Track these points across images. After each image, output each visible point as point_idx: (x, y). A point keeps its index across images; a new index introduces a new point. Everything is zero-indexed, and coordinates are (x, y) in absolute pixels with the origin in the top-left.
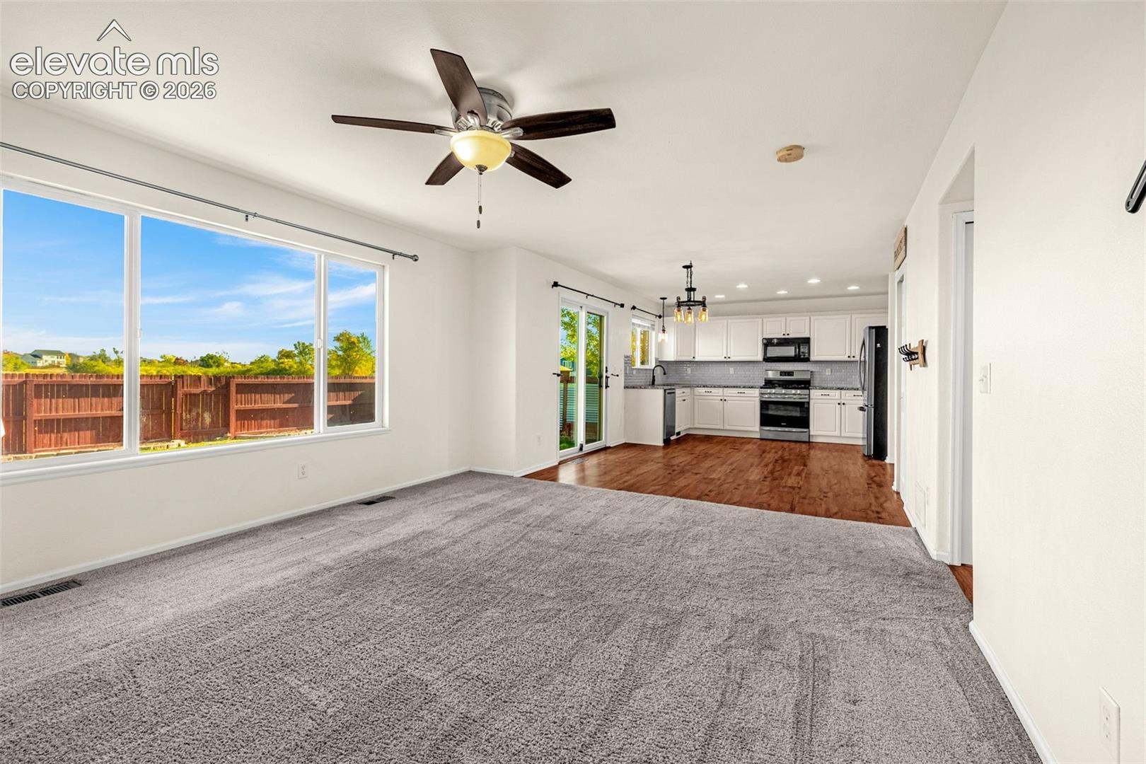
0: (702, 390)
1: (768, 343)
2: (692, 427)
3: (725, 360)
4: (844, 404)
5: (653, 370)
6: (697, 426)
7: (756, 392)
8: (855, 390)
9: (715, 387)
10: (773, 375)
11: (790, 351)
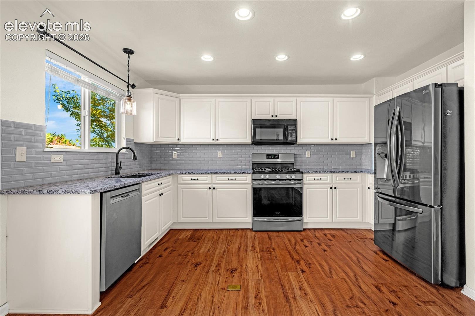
0: (187, 178)
1: (257, 125)
2: (176, 222)
3: (213, 142)
4: (335, 188)
5: (117, 154)
6: (182, 220)
7: (249, 177)
8: (345, 173)
9: (202, 173)
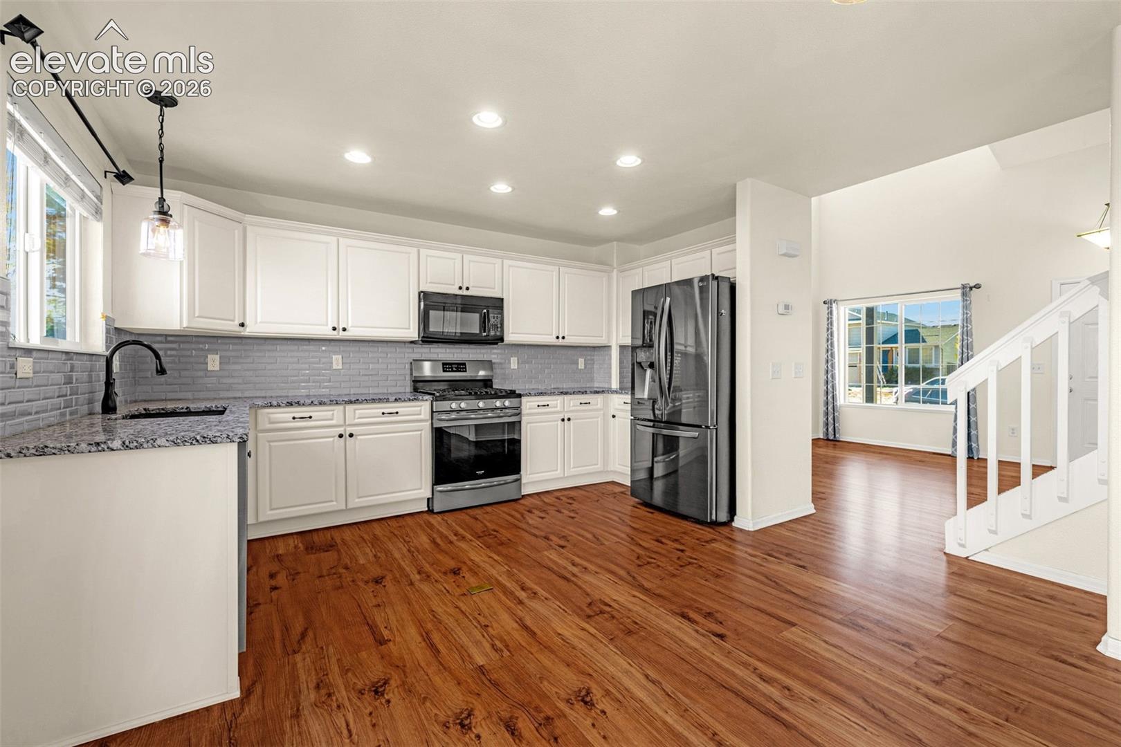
0: (283, 415)
1: (430, 302)
2: (254, 520)
3: (334, 335)
4: (569, 420)
5: (110, 359)
6: (268, 515)
7: (425, 408)
8: (582, 393)
9: (321, 403)
10: (433, 369)
11: (473, 324)
